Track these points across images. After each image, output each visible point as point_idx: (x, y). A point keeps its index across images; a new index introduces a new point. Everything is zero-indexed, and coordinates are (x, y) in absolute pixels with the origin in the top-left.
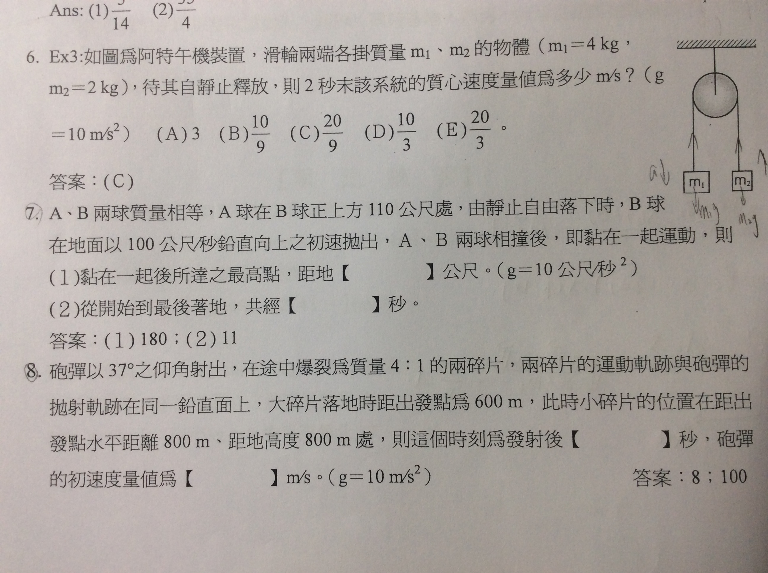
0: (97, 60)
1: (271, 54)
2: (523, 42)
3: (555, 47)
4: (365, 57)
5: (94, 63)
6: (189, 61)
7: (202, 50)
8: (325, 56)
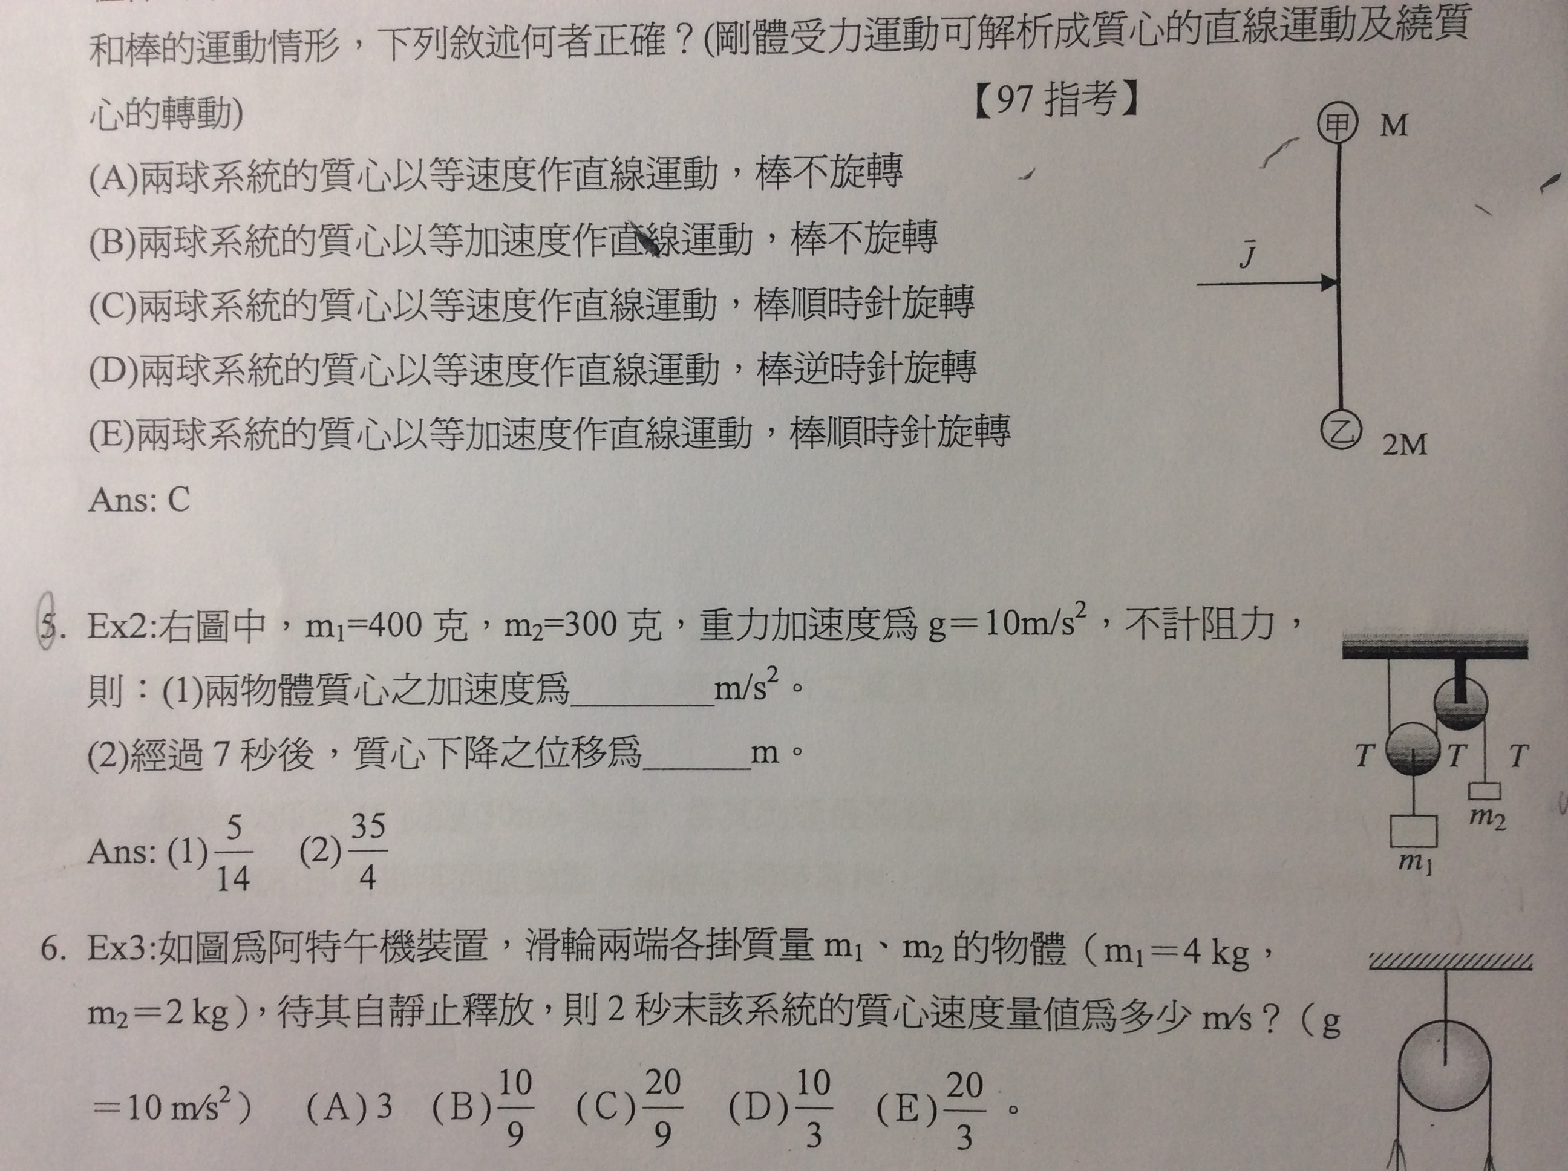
0: (185, 955)
1: (541, 944)
2: (1052, 940)
3: (1118, 952)
4: (731, 951)
5: (179, 961)
6: (374, 957)
7: (399, 933)
8: (651, 949)
